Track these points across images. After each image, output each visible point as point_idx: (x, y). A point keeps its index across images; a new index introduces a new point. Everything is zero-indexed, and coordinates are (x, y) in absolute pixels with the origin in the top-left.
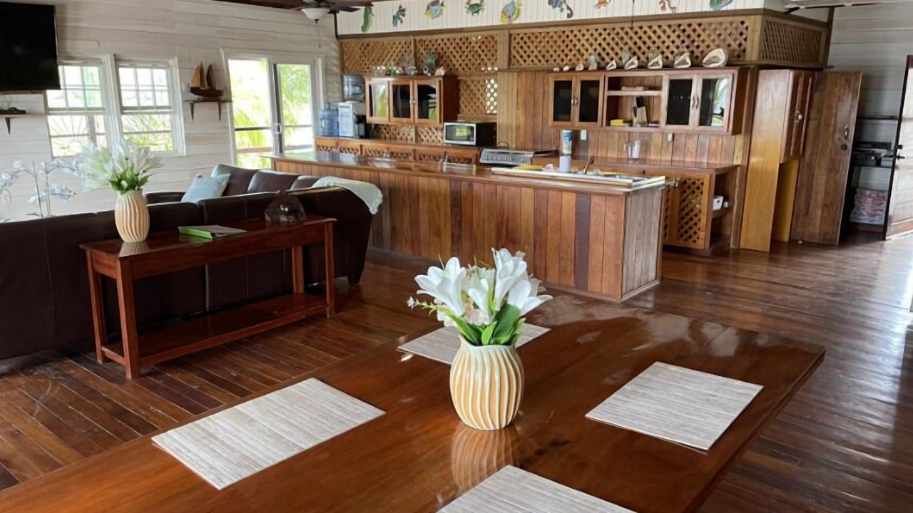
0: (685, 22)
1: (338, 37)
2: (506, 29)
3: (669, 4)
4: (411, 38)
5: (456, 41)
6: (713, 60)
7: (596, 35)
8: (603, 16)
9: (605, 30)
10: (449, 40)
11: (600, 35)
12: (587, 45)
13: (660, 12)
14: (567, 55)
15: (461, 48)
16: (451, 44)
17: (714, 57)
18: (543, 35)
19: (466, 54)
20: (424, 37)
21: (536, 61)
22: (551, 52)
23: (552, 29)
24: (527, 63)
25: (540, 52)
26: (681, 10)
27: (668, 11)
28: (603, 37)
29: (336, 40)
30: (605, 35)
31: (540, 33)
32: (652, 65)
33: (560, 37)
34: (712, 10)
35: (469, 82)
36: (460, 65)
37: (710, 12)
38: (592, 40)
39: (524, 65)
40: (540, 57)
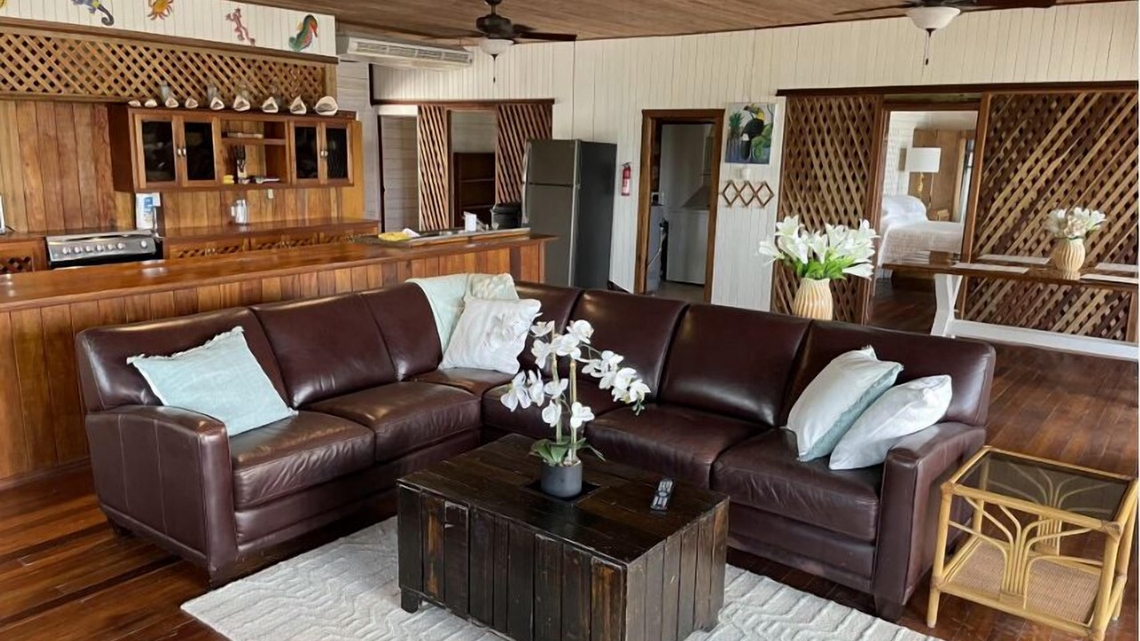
0: (260, 58)
3: (247, 34)
6: (325, 108)
7: (148, 56)
8: (160, 31)
9: (160, 50)
12: (135, 69)
13: (236, 41)
17: (325, 105)
26: (259, 44)
27: (246, 43)
30: (160, 57)
32: (266, 108)
34: (291, 50)
37: (290, 52)
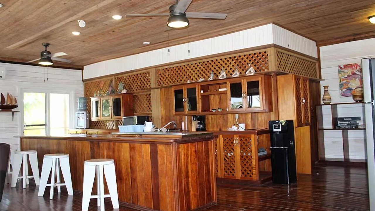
0: (237, 55)
1: (83, 81)
2: (154, 68)
4: (113, 77)
5: (133, 77)
7: (196, 66)
9: (200, 63)
10: (129, 76)
11: (198, 66)
12: (192, 72)
14: (183, 78)
15: (135, 80)
16: (131, 78)
18: (171, 69)
19: (137, 82)
20: (118, 76)
21: (169, 82)
22: (176, 77)
23: (175, 66)
24: (165, 84)
25: (170, 77)
28: (199, 67)
29: (82, 82)
31: (170, 68)
32: (221, 77)
33: (179, 69)
35: (139, 96)
36: (135, 88)
38: (194, 69)
39: (164, 85)
40: (171, 80)
